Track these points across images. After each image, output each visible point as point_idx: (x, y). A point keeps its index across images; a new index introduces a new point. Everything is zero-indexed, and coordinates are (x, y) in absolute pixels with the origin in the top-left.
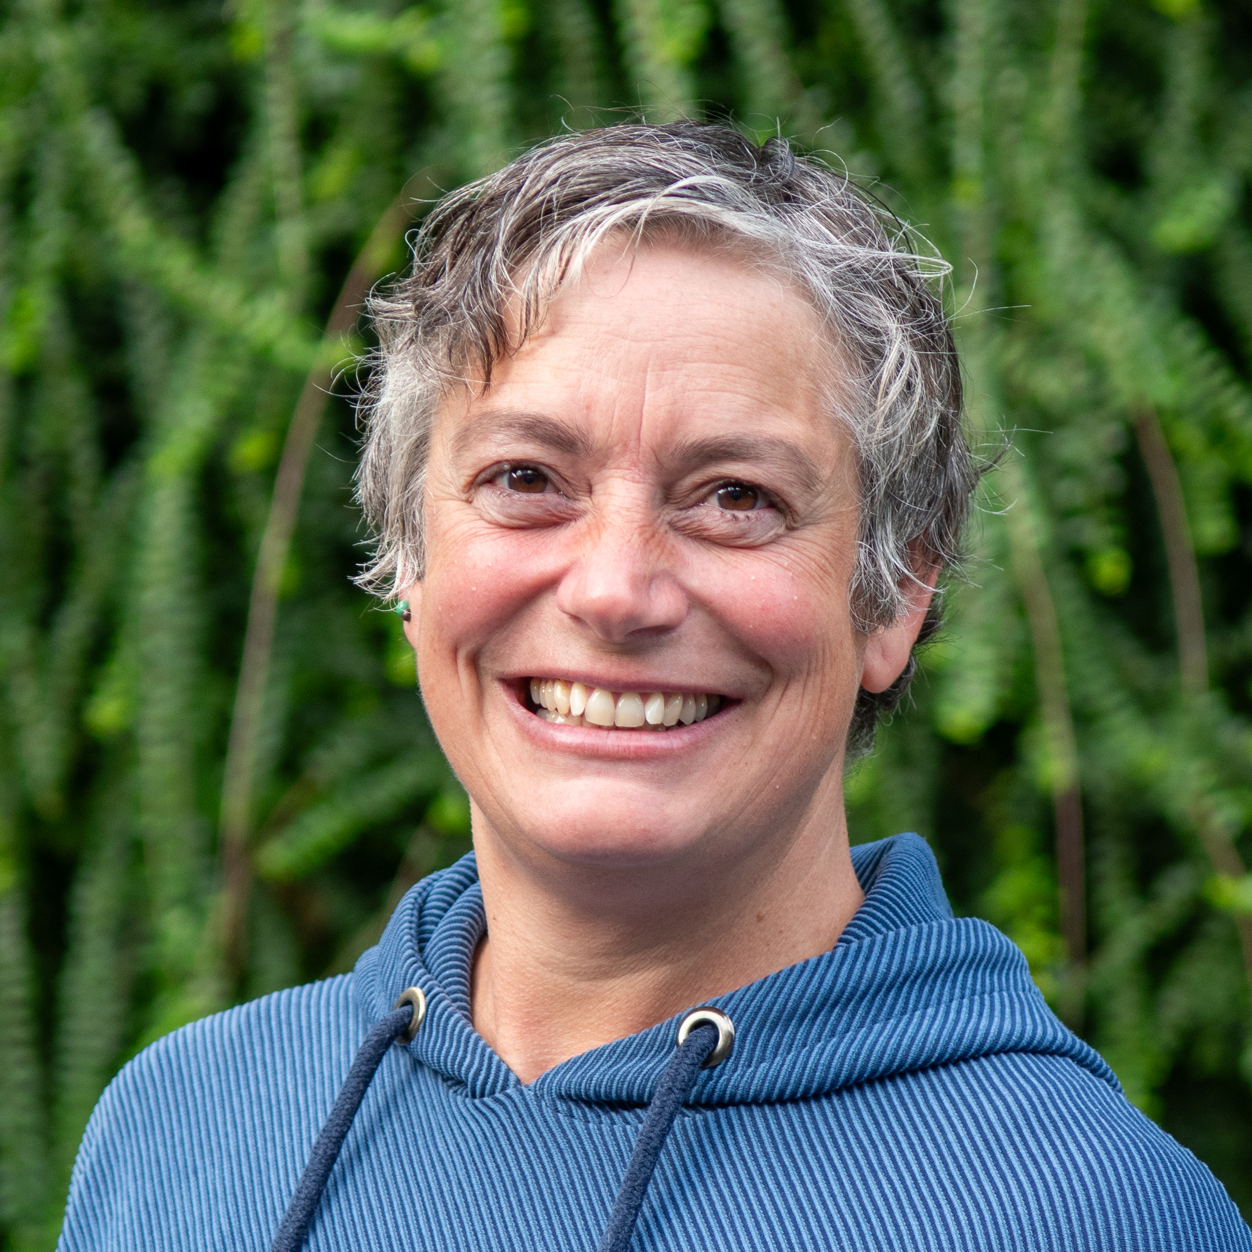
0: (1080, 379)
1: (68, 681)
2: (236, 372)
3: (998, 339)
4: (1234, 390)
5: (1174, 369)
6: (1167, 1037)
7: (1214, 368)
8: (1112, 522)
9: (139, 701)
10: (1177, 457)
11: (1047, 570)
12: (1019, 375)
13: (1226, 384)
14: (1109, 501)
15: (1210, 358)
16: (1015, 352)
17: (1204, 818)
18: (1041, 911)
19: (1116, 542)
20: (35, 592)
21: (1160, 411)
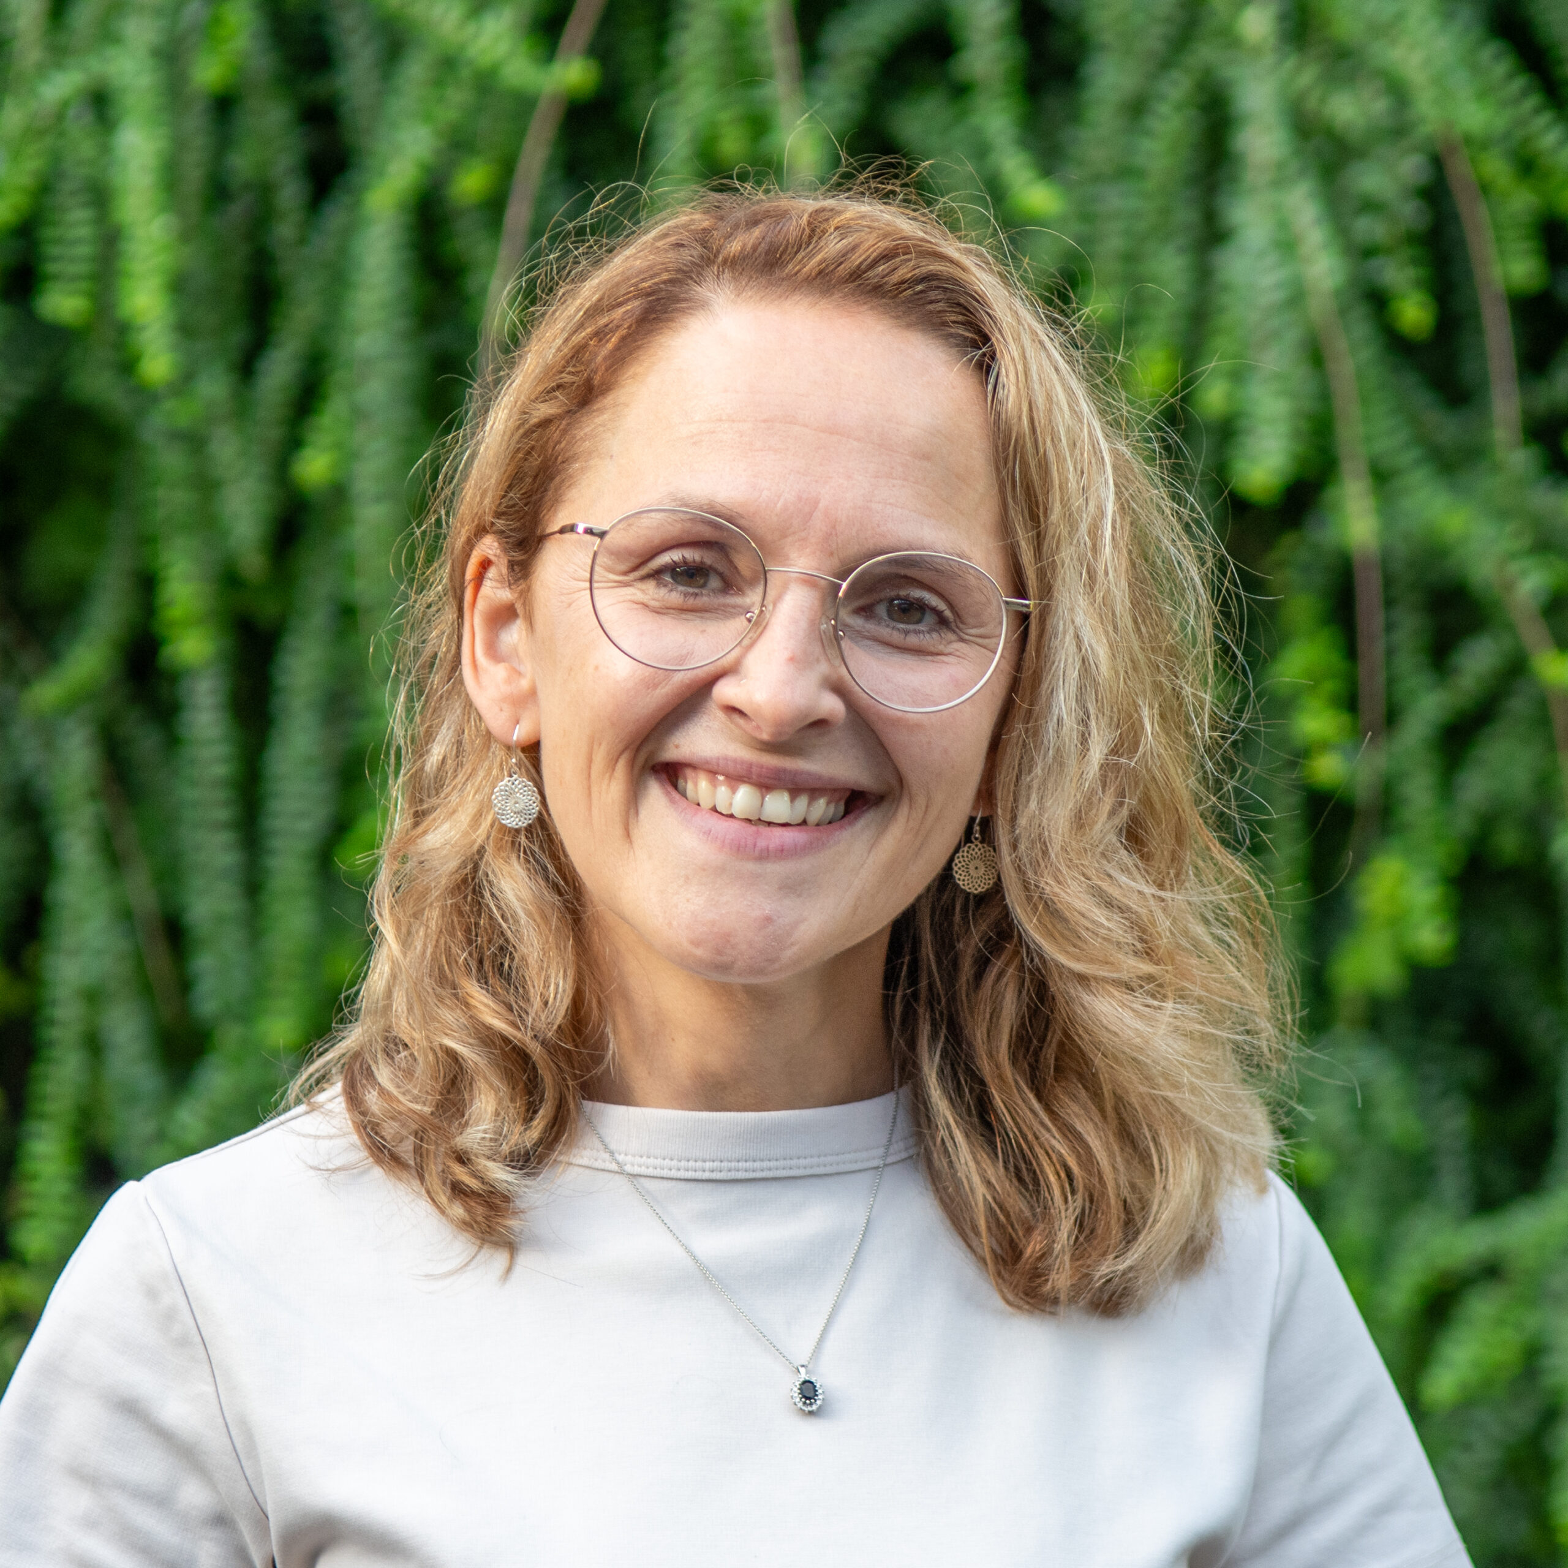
0: (1380, 106)
1: (275, 434)
2: (458, 97)
3: (1291, 63)
4: (1545, 118)
5: (1482, 95)
6: (1464, 823)
7: (1524, 94)
8: (1414, 262)
9: (349, 455)
10: (1485, 189)
11: (1343, 312)
12: (1312, 103)
13: (1537, 111)
14: (1412, 239)
15: (1519, 83)
16: (1308, 76)
17: (1509, 586)
18: (1330, 686)
19: (1419, 284)
20: (238, 336)
21: (1468, 140)
